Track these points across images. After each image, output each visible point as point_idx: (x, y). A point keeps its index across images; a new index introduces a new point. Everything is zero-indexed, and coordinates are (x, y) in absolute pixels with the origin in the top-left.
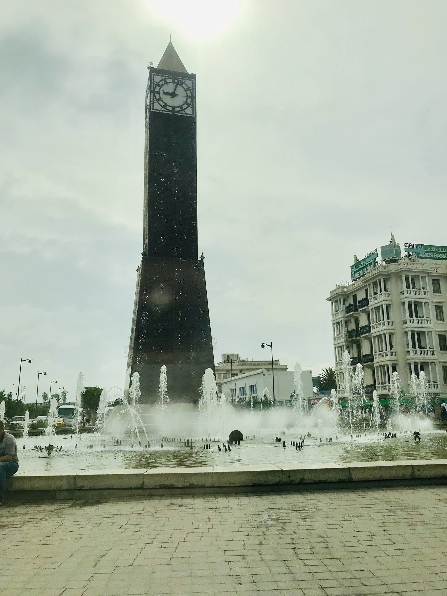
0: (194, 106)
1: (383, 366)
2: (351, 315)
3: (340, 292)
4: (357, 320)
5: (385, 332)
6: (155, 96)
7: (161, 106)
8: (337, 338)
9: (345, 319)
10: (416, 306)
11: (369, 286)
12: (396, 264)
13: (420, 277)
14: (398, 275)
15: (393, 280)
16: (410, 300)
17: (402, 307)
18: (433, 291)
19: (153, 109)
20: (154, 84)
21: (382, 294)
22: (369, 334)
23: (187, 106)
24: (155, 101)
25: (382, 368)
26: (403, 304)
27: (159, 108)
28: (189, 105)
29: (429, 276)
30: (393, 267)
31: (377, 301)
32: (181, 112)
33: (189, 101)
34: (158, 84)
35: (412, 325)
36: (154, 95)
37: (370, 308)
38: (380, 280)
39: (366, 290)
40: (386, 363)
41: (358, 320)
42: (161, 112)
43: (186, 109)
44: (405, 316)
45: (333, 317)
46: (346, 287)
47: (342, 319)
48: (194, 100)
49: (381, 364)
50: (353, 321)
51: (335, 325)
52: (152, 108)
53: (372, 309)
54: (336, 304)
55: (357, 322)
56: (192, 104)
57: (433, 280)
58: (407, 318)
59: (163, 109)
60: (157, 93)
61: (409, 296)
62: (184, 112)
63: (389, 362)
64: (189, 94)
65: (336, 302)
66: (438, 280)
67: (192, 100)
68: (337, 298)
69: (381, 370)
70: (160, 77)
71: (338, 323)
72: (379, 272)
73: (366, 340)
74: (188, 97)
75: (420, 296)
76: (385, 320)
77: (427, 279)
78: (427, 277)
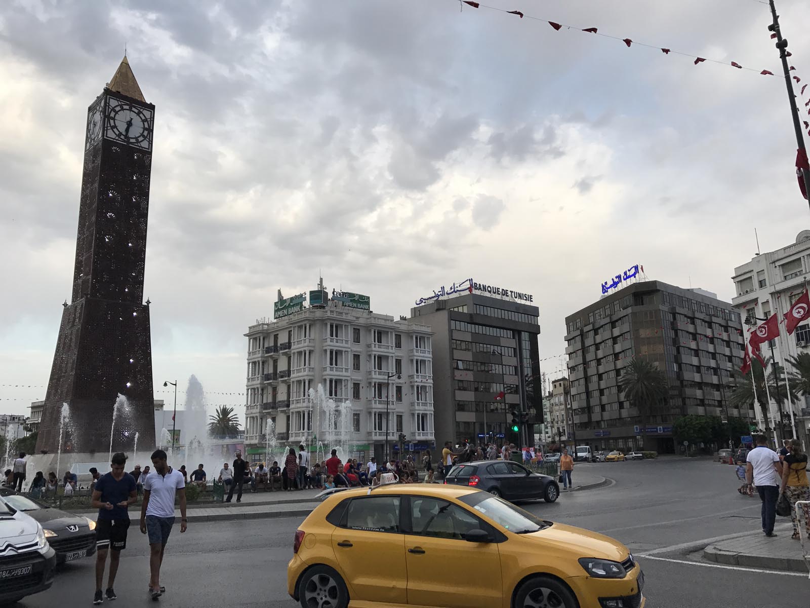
0: (151, 139)
1: (299, 413)
2: (271, 356)
3: (261, 329)
4: (275, 362)
5: (306, 378)
6: (110, 123)
7: (116, 134)
8: (252, 379)
9: (263, 359)
10: (336, 353)
11: (294, 329)
12: (322, 310)
13: (344, 326)
14: (323, 321)
15: (318, 325)
16: (332, 348)
17: (323, 353)
18: (353, 340)
19: (107, 136)
20: (109, 108)
21: (307, 340)
22: (289, 378)
23: (143, 139)
24: (109, 128)
25: (297, 414)
26: (326, 351)
27: (114, 136)
28: (145, 138)
29: (351, 325)
30: (319, 313)
31: (300, 346)
32: (136, 144)
33: (146, 133)
34: (113, 110)
35: (331, 373)
36: (109, 121)
37: (292, 351)
38: (305, 325)
39: (290, 332)
40: (303, 409)
41: (277, 362)
42: (115, 141)
43: (142, 141)
44: (326, 364)
45: (249, 356)
46: (268, 325)
47: (260, 359)
48: (151, 133)
49: (297, 410)
50: (271, 363)
51: (250, 365)
52: (105, 135)
53: (294, 353)
54: (255, 341)
55: (276, 364)
56: (148, 137)
57: (354, 329)
58: (327, 366)
59: (117, 138)
60: (112, 119)
61: (331, 343)
62: (139, 144)
63: (305, 408)
64: (146, 126)
65: (255, 339)
66: (359, 329)
67: (149, 133)
68: (257, 336)
69: (296, 417)
70: (116, 101)
71: (254, 363)
72: (306, 317)
73: (284, 384)
74: (145, 129)
75: (341, 345)
76: (306, 366)
77: (349, 328)
78: (349, 327)
